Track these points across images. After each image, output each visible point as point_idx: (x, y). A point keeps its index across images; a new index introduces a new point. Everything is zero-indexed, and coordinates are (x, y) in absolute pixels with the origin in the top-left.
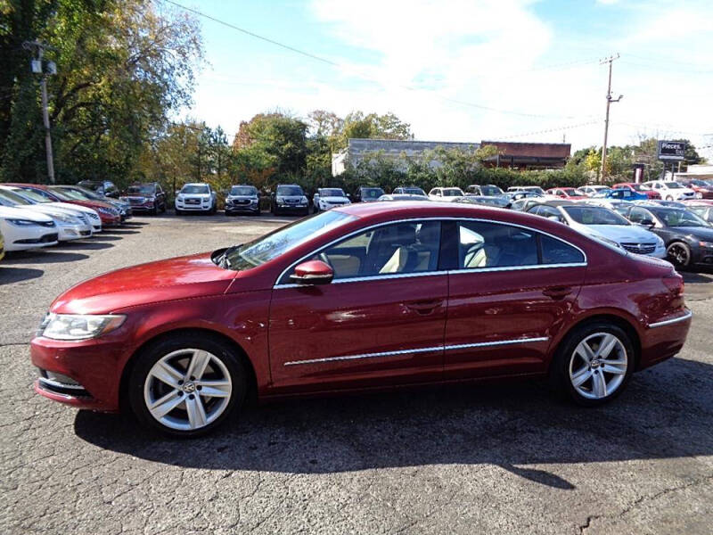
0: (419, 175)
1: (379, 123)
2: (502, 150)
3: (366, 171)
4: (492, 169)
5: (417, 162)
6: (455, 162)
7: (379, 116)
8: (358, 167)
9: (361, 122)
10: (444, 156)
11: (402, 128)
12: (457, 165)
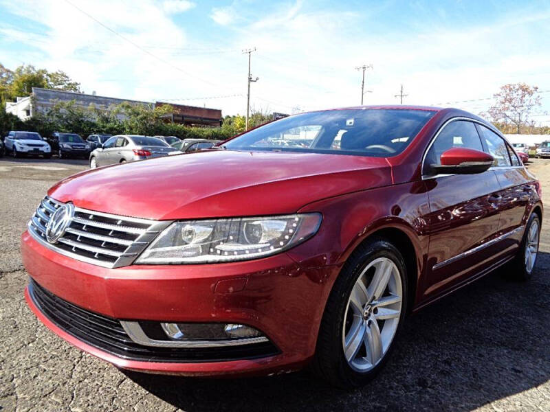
0: (108, 125)
1: (49, 79)
2: (177, 110)
3: (56, 119)
4: (169, 124)
5: (106, 114)
6: (141, 116)
7: (49, 73)
8: (48, 114)
9: (33, 76)
10: (130, 111)
11: (73, 86)
12: (141, 119)
